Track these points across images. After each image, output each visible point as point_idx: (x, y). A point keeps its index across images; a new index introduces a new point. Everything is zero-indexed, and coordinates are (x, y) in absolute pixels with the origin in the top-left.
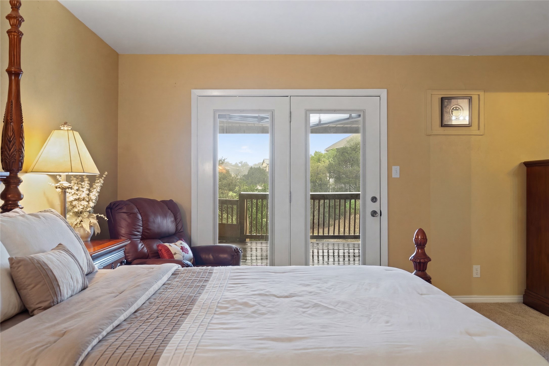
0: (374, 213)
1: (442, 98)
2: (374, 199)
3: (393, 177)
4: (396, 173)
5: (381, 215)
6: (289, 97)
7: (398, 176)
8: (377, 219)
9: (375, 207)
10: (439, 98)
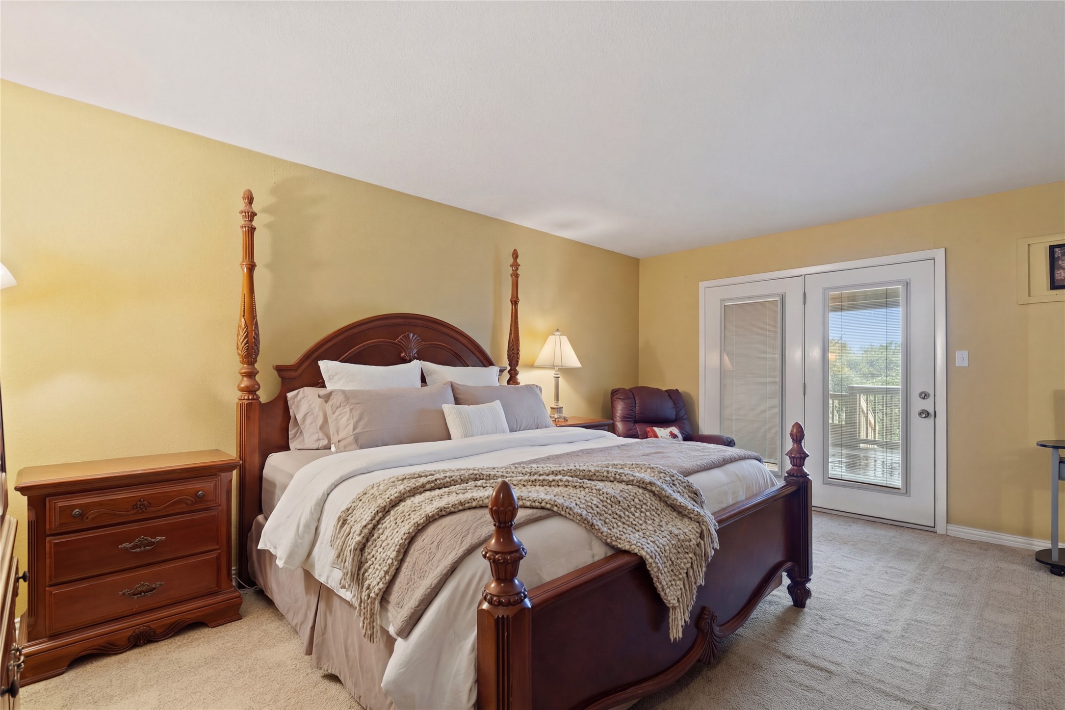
0: (925, 414)
1: (1052, 248)
2: (924, 396)
3: (957, 366)
4: (962, 358)
5: (935, 416)
6: (803, 276)
7: (966, 364)
8: (930, 421)
9: (927, 405)
10: (1045, 248)
